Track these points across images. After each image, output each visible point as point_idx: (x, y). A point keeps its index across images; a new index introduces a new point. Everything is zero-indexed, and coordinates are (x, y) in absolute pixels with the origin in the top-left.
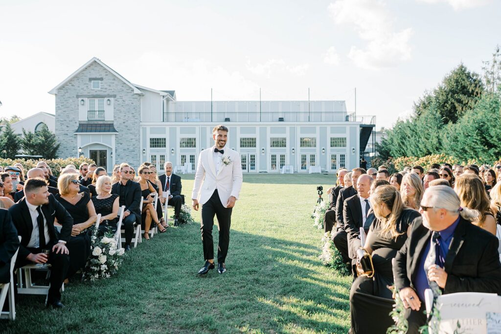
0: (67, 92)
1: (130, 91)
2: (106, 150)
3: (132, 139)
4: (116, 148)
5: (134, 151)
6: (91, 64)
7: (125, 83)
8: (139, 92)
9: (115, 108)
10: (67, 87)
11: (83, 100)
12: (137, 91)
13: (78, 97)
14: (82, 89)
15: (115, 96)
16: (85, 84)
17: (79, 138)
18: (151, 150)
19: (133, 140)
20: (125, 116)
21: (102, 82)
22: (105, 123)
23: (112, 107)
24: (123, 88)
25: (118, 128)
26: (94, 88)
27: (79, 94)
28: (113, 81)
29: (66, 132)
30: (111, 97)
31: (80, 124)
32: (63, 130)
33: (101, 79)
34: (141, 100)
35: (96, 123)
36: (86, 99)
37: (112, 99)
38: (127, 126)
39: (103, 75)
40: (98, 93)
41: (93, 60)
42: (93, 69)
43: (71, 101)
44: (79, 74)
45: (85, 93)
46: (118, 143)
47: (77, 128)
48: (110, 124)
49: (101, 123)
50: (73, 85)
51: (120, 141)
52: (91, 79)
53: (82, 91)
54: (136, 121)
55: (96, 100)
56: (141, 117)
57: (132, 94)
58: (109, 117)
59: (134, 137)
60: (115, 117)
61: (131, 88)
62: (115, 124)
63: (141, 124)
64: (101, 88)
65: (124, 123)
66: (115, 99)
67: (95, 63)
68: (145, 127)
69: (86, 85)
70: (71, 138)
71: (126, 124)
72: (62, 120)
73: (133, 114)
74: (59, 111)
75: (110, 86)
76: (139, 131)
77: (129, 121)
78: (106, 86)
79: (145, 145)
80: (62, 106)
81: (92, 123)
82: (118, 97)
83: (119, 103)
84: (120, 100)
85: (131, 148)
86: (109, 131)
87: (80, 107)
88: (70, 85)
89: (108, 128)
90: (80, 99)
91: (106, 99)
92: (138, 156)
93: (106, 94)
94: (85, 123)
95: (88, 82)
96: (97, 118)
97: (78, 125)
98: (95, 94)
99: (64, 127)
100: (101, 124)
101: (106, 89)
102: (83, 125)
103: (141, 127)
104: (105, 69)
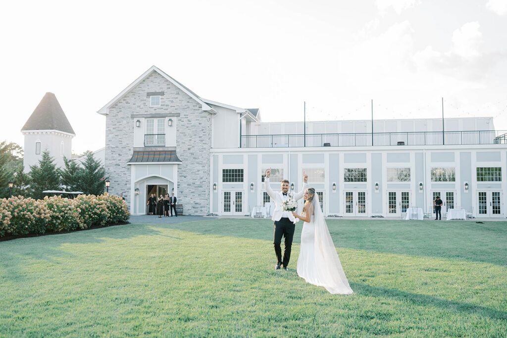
0: (121, 111)
1: (197, 108)
2: (167, 185)
3: (198, 171)
4: (178, 182)
5: (201, 187)
6: (150, 75)
7: (191, 98)
8: (208, 108)
9: (178, 130)
10: (120, 104)
11: (138, 121)
12: (206, 108)
13: (133, 117)
14: (139, 106)
15: (178, 115)
16: (142, 100)
17: (133, 168)
18: (223, 185)
19: (200, 172)
20: (191, 140)
21: (163, 97)
22: (166, 149)
23: (174, 128)
24: (189, 104)
25: (181, 156)
26: (154, 105)
27: (135, 114)
28: (176, 96)
29: (118, 162)
30: (173, 116)
31: (134, 152)
32: (114, 160)
33: (162, 94)
34: (213, 120)
35: (154, 149)
36: (143, 120)
37: (174, 119)
38: (192, 154)
39: (164, 88)
40: (158, 111)
41: (152, 70)
42: (152, 81)
43: (125, 122)
44: (135, 87)
45: (142, 112)
46: (181, 175)
47: (131, 157)
48: (171, 151)
49: (161, 149)
50: (127, 103)
51: (184, 173)
52: (149, 94)
53: (138, 109)
54: (205, 146)
55: (156, 120)
56: (212, 142)
57: (200, 111)
58: (170, 142)
59: (201, 168)
60: (177, 142)
61: (199, 104)
62: (178, 150)
63: (211, 150)
64: (161, 105)
65: (189, 149)
66: (179, 118)
67: (154, 73)
68: (216, 154)
69: (143, 102)
70: (124, 170)
71: (191, 151)
72: (113, 146)
73: (200, 137)
74: (111, 136)
75: (172, 102)
76: (209, 160)
77: (195, 147)
78: (167, 103)
79: (215, 178)
80: (113, 128)
81: (150, 149)
82: (182, 116)
83: (183, 123)
84: (185, 120)
85: (198, 183)
86: (170, 160)
87: (136, 130)
88: (125, 102)
89: (169, 156)
90: (135, 120)
91: (167, 119)
92: (207, 192)
93: (167, 112)
94: (141, 150)
95: (145, 98)
96: (155, 143)
97: (132, 152)
98: (154, 112)
99: (116, 156)
100: (160, 151)
101: (167, 106)
102: (138, 152)
103: (212, 155)
104: (167, 81)
